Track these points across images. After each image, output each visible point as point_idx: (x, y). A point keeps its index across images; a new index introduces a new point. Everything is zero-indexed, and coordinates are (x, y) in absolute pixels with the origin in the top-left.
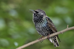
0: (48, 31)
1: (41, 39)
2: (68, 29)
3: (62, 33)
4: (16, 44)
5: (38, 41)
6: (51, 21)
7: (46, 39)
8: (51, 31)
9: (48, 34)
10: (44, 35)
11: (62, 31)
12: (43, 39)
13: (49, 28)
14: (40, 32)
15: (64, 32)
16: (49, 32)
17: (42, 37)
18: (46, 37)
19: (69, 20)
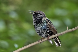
0: (48, 32)
1: (41, 41)
2: (68, 30)
3: (61, 35)
4: (16, 46)
5: (38, 42)
6: (50, 22)
7: (46, 40)
8: (51, 32)
9: (48, 36)
10: (44, 37)
11: (62, 33)
12: (43, 40)
13: (49, 29)
14: (40, 33)
15: (63, 34)
16: (49, 34)
17: (42, 39)
18: (46, 39)
19: (68, 22)
